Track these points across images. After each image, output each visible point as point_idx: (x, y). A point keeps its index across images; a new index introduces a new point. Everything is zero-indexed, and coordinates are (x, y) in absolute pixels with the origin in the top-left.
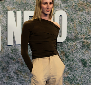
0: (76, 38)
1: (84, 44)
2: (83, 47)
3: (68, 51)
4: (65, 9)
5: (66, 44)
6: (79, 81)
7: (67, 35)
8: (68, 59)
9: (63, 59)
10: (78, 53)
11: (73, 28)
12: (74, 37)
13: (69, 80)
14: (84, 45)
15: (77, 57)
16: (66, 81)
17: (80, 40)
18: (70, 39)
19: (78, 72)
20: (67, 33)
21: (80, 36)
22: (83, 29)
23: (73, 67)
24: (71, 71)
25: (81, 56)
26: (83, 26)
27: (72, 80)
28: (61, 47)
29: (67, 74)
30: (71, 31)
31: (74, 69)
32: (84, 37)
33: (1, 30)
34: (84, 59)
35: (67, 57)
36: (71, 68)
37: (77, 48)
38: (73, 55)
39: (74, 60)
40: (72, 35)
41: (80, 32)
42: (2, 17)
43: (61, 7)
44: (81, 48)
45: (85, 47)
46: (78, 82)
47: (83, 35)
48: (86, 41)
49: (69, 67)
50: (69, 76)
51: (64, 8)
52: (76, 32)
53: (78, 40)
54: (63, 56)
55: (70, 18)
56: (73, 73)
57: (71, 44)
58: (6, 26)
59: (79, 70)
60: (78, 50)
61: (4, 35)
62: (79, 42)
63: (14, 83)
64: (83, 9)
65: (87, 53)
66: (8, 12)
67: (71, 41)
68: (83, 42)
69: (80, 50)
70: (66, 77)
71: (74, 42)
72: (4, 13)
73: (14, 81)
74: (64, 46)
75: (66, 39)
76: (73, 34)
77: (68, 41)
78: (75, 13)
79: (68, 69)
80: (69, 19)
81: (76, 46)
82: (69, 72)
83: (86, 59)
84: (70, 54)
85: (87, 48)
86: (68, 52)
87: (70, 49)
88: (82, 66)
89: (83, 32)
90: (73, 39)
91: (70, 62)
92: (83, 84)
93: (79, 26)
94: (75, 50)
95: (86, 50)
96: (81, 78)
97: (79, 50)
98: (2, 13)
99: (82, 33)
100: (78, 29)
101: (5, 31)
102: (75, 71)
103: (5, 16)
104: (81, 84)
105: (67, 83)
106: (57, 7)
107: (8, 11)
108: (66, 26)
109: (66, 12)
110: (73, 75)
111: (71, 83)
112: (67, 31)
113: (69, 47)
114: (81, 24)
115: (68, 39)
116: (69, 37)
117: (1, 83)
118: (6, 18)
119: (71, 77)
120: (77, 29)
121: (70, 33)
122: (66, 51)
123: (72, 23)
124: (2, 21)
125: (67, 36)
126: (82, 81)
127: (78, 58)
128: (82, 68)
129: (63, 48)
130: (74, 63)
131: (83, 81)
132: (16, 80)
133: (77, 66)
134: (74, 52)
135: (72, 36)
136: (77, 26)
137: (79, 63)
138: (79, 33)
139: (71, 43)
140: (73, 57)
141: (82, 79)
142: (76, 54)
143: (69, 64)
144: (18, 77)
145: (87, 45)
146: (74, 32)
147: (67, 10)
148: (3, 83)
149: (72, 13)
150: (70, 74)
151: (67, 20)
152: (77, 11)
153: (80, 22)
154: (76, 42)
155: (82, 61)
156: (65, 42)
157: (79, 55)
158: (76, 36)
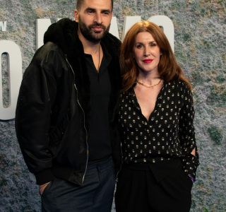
0: (197, 79)
1: (214, 91)
2: (212, 98)
4: (169, 12)
6: (204, 177)
10: (200, 113)
11: (189, 56)
12: (191, 76)
14: (216, 95)
15: (197, 122)
17: (206, 84)
19: (201, 156)
21: (204, 74)
22: (211, 58)
25: (209, 120)
26: (212, 50)
30: (184, 61)
32: (215, 76)
33: (23, 62)
34: (214, 128)
37: (197, 102)
40: (186, 72)
41: (206, 65)
42: (24, 33)
43: (160, 8)
44: (207, 101)
45: (217, 100)
46: (201, 179)
47: (213, 73)
48: (218, 85)
51: (167, 9)
52: (197, 64)
53: (201, 84)
55: (181, 32)
58: (34, 52)
59: (202, 152)
60: (202, 107)
62: (202, 87)
64: (212, 11)
65: (221, 114)
66: (38, 20)
68: (213, 88)
69: (206, 106)
72: (30, 23)
78: (193, 21)
80: (179, 35)
81: (197, 96)
83: (220, 127)
85: (221, 101)
88: (210, 142)
89: (211, 64)
92: (212, 184)
93: (204, 52)
95: (220, 106)
96: (208, 170)
97: (204, 107)
98: (24, 23)
99: (209, 68)
100: (201, 57)
103: (31, 29)
104: (209, 184)
106: (151, 7)
107: (39, 18)
109: (171, 18)
114: (208, 45)
117: (24, 183)
118: (34, 35)
120: (199, 59)
123: (187, 45)
124: (24, 41)
126: (210, 178)
127: (202, 125)
128: (209, 148)
131: (213, 177)
135: (186, 75)
136: (199, 51)
137: (202, 137)
138: (203, 68)
141: (211, 172)
145: (221, 95)
146: (190, 65)
147: (173, 13)
148: (28, 183)
149: (186, 22)
151: (175, 37)
152: (198, 15)
153: (205, 43)
154: (196, 87)
155: (209, 130)
157: (204, 119)
158: (196, 75)
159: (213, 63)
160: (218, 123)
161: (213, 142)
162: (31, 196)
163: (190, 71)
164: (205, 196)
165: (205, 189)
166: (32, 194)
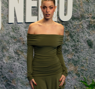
0: (83, 17)
1: (91, 23)
2: (89, 26)
3: (73, 30)
5: (71, 23)
6: (84, 63)
7: (73, 13)
8: (73, 39)
9: (68, 39)
10: (84, 33)
11: (79, 6)
12: (80, 16)
13: (73, 62)
14: (91, 25)
15: (82, 37)
16: (70, 62)
17: (87, 20)
18: (76, 18)
19: (83, 53)
20: (73, 11)
21: (86, 15)
22: (90, 7)
23: (78, 48)
24: (76, 52)
25: (88, 36)
26: (90, 4)
27: (77, 62)
28: (66, 26)
29: (71, 55)
30: (77, 9)
31: (79, 50)
32: (91, 16)
33: (2, 7)
34: (90, 40)
35: (72, 37)
36: (76, 49)
37: (82, 28)
38: (78, 35)
39: (80, 40)
40: (78, 13)
41: (87, 11)
44: (87, 27)
45: (92, 27)
46: (83, 64)
47: (90, 14)
48: (92, 20)
49: (73, 48)
50: (73, 57)
52: (83, 10)
53: (85, 19)
54: (68, 36)
56: (78, 55)
57: (76, 24)
58: (7, 2)
59: (84, 51)
60: (84, 30)
61: (5, 12)
62: (85, 21)
63: (15, 63)
65: (93, 34)
67: (76, 20)
68: (90, 22)
69: (86, 30)
70: (70, 58)
71: (80, 21)
73: (14, 61)
74: (69, 25)
75: (72, 18)
76: (80, 13)
77: (73, 20)
79: (73, 50)
81: (82, 25)
82: (73, 54)
83: (93, 40)
84: (75, 34)
85: (93, 28)
86: (73, 32)
87: (75, 28)
88: (88, 47)
89: (90, 10)
90: (79, 18)
91: (75, 42)
92: (88, 66)
93: (86, 5)
94: (80, 30)
95: (93, 30)
96: (86, 59)
97: (85, 30)
99: (88, 12)
100: (85, 7)
101: (5, 8)
102: (80, 52)
104: (86, 66)
105: (71, 65)
108: (72, 4)
110: (78, 56)
111: (75, 65)
112: (73, 9)
113: (74, 27)
114: (88, 1)
115: (73, 18)
116: (75, 15)
119: (76, 58)
120: (84, 8)
121: (76, 11)
122: (71, 31)
123: (79, 1)
125: (73, 15)
126: (87, 64)
127: (84, 39)
128: (87, 49)
129: (67, 27)
130: (79, 44)
131: (88, 63)
132: (17, 61)
133: (82, 47)
134: (80, 32)
135: (78, 15)
136: (84, 4)
137: (84, 44)
139: (76, 22)
140: (79, 37)
141: (88, 61)
142: (81, 35)
143: (74, 45)
144: (19, 57)
145: (93, 25)
146: (80, 11)
148: (2, 64)
150: (75, 55)
154: (82, 21)
155: (87, 41)
156: (70, 21)
157: (85, 36)
158: (82, 15)
159: (91, 10)
160: (91, 38)
161: (89, 47)
162: (4, 70)
163: (79, 13)
164: (84, 72)
165: (84, 69)
166: (4, 69)
